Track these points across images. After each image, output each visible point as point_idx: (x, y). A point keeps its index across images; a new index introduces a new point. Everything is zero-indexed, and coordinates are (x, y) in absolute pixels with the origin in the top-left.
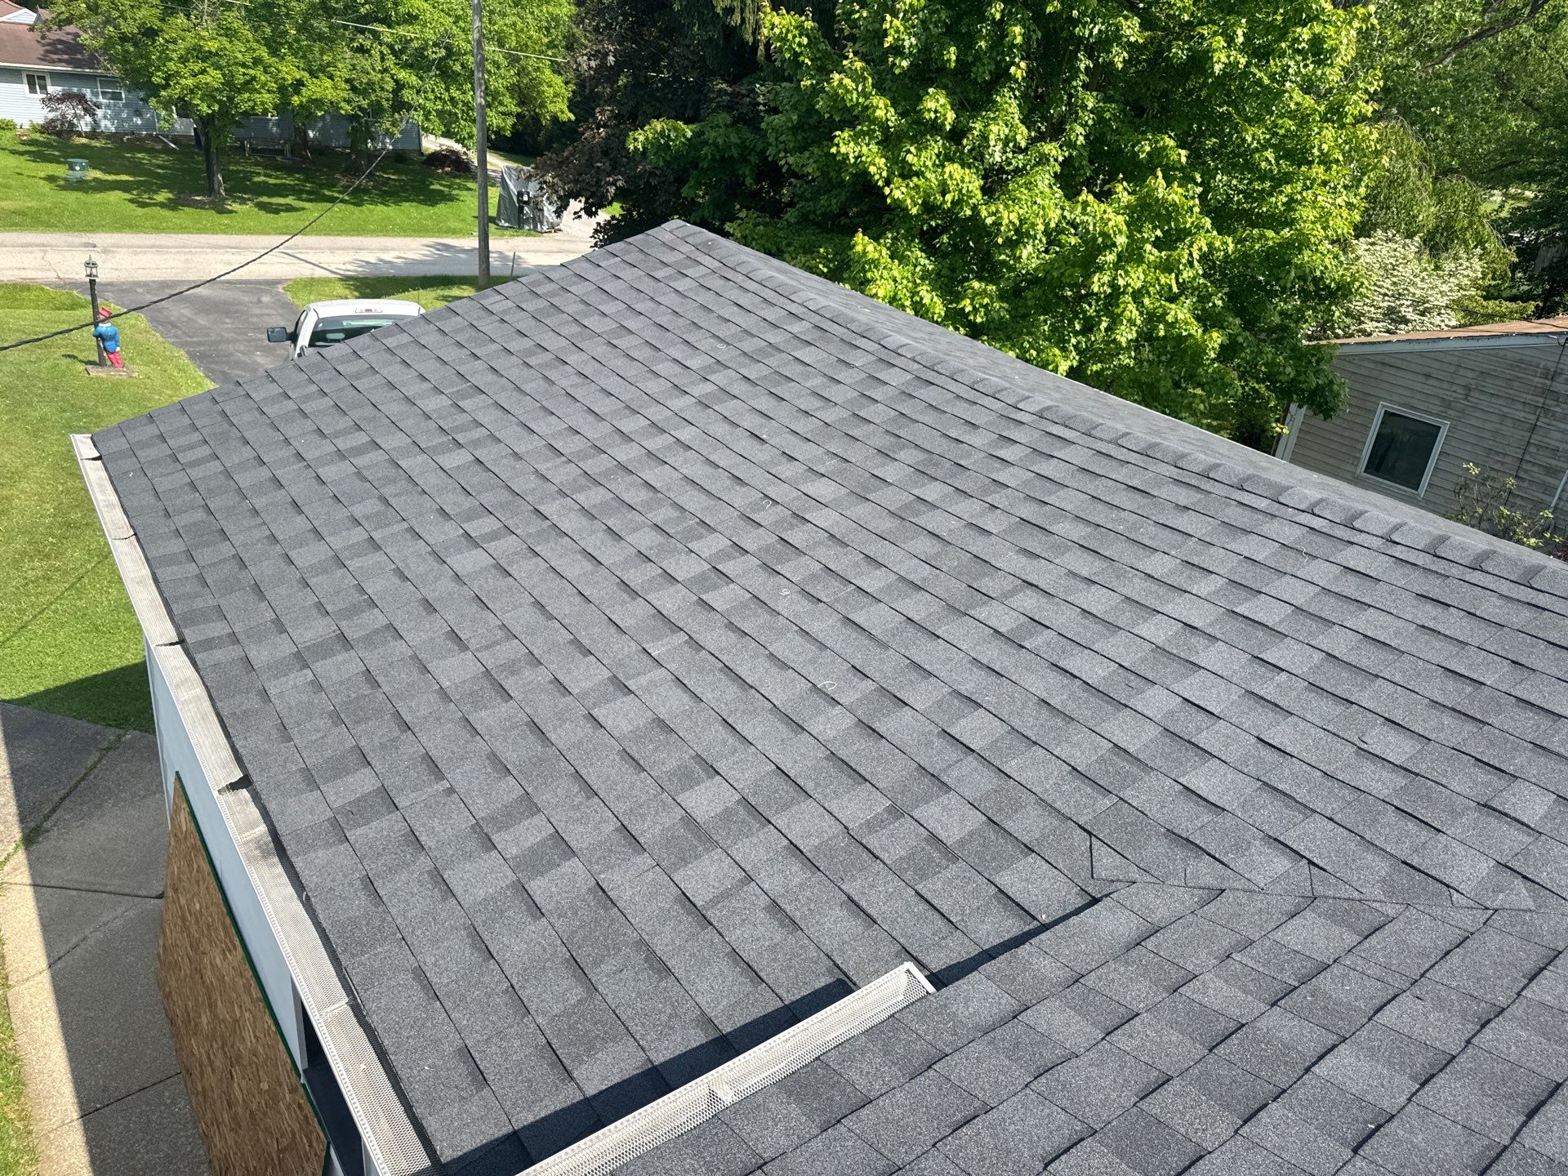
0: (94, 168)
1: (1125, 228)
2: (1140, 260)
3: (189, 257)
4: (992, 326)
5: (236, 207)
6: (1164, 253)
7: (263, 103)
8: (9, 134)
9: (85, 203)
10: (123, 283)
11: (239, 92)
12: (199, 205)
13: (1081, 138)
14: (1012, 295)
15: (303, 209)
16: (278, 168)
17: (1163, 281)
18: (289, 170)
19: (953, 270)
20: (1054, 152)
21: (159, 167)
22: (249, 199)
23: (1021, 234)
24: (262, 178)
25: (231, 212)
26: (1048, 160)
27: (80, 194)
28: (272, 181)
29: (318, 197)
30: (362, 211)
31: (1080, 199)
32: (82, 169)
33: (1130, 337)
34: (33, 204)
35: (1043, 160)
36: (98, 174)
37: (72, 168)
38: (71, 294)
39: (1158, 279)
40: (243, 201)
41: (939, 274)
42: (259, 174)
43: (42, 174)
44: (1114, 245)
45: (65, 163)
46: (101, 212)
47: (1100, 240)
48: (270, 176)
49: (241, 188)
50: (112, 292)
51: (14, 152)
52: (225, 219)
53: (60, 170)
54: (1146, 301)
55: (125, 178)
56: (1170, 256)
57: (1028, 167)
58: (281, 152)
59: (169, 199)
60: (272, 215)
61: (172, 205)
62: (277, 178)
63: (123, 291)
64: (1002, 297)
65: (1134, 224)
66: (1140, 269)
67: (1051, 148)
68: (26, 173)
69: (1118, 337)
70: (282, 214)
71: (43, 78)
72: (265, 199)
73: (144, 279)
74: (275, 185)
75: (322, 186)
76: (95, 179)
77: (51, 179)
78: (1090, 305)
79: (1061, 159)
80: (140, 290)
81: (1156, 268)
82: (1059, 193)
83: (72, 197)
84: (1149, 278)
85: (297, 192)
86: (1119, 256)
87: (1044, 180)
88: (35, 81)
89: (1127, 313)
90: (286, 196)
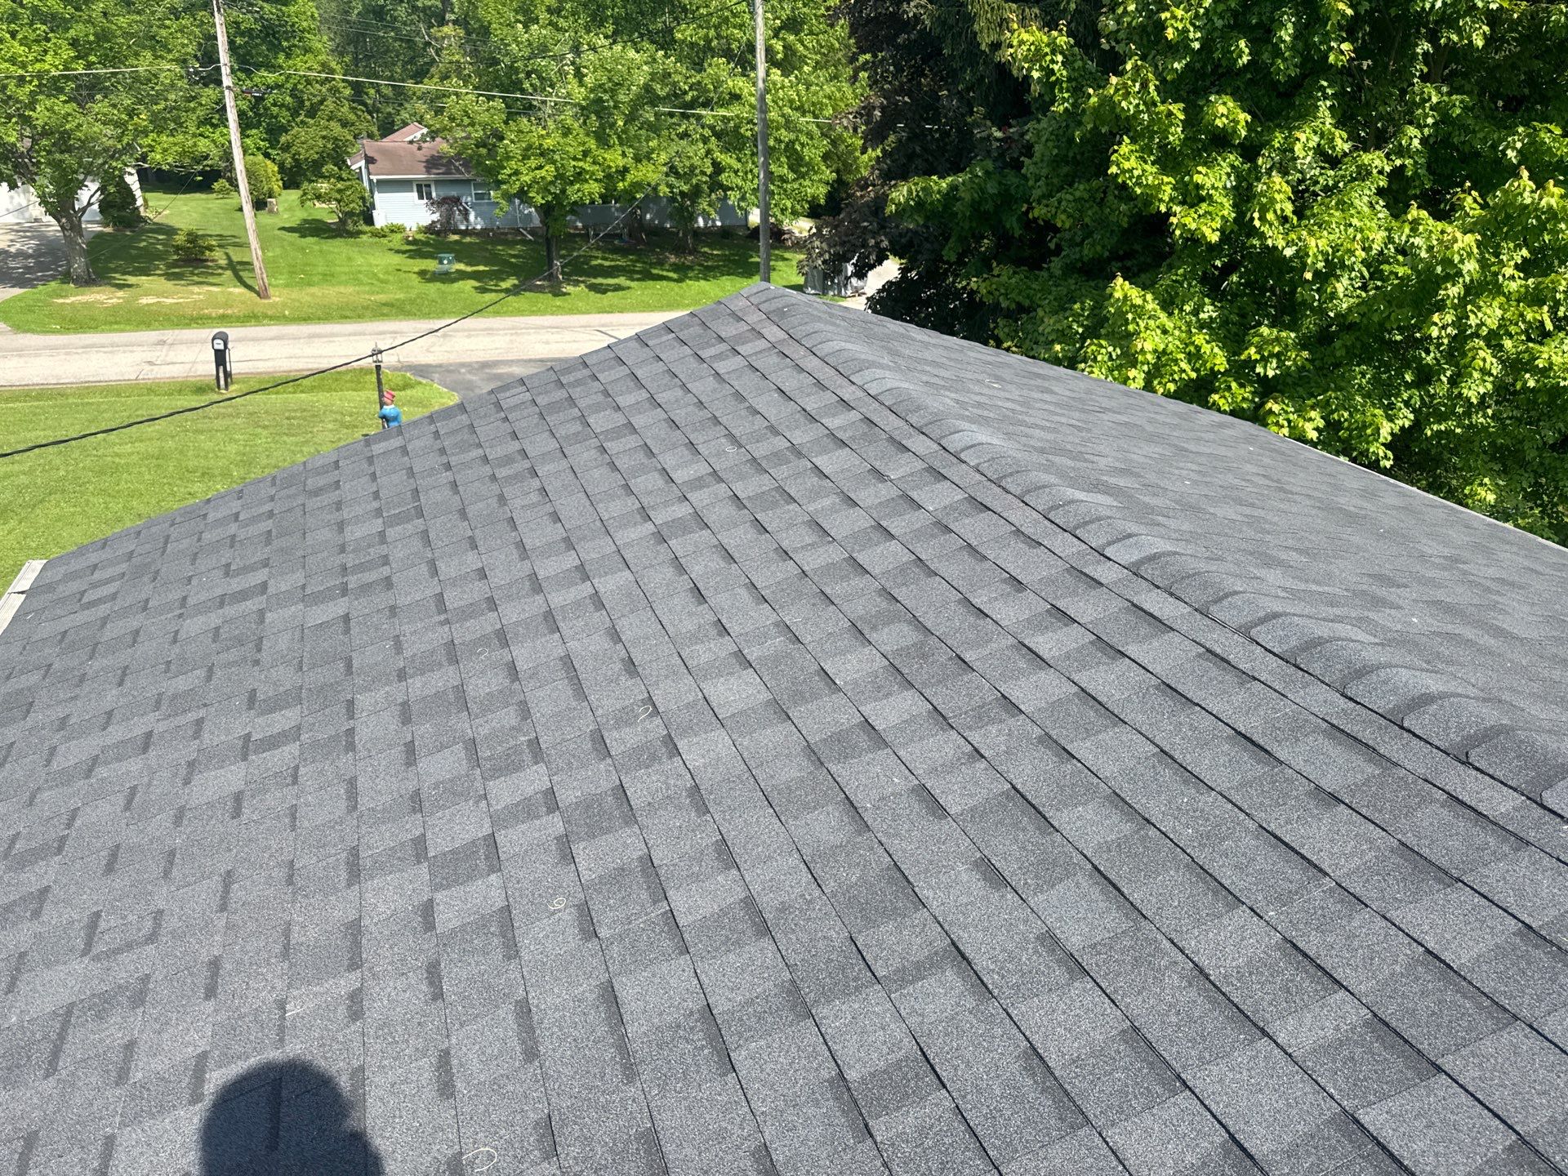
0: (460, 261)
1: (1475, 251)
2: (1498, 290)
3: (514, 337)
4: (1289, 380)
5: (569, 289)
6: (1531, 281)
7: (590, 194)
8: (399, 236)
9: (443, 292)
10: (451, 365)
11: (572, 183)
12: (540, 290)
13: (1416, 142)
14: (1318, 341)
15: (629, 288)
16: (616, 250)
17: (1529, 316)
18: (623, 252)
19: (1243, 316)
20: (1377, 162)
21: (514, 256)
22: (583, 282)
23: (1333, 267)
24: (599, 261)
25: (565, 294)
26: (1369, 173)
27: (438, 285)
28: (607, 263)
29: (647, 276)
30: (681, 288)
31: (1410, 217)
32: (450, 262)
33: (1482, 390)
34: (401, 296)
35: (1363, 174)
36: (461, 266)
37: (441, 263)
38: (404, 376)
39: (1522, 315)
40: (576, 283)
41: (1225, 322)
42: (597, 258)
43: (416, 269)
44: (1459, 274)
45: (436, 258)
46: (454, 300)
47: (1439, 269)
48: (605, 259)
49: (579, 270)
50: (439, 373)
51: (398, 252)
52: (558, 301)
53: (431, 265)
54: (1508, 344)
55: (481, 268)
56: (1540, 283)
57: (1341, 185)
58: (619, 236)
59: (514, 285)
60: (599, 295)
61: (514, 291)
62: (612, 260)
63: (449, 371)
64: (1303, 344)
65: (1489, 244)
66: (1496, 304)
67: (1375, 160)
68: (404, 269)
69: (1465, 392)
70: (609, 294)
71: (429, 186)
72: (600, 280)
73: (468, 360)
74: (609, 267)
75: (653, 265)
76: (458, 271)
77: (422, 273)
78: (1428, 352)
79: (1388, 169)
80: (463, 370)
81: (1518, 301)
82: (1383, 214)
83: (434, 288)
84: (1508, 315)
85: (629, 273)
86: (1468, 289)
87: (1362, 197)
88: (422, 189)
89: (1479, 363)
90: (617, 277)
